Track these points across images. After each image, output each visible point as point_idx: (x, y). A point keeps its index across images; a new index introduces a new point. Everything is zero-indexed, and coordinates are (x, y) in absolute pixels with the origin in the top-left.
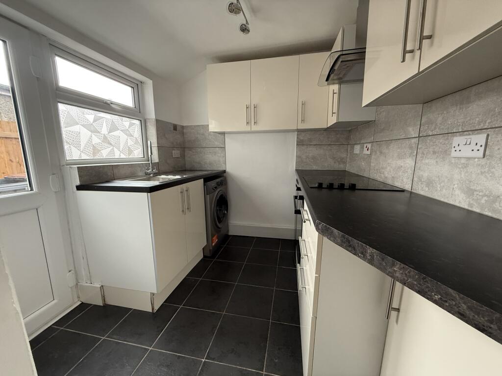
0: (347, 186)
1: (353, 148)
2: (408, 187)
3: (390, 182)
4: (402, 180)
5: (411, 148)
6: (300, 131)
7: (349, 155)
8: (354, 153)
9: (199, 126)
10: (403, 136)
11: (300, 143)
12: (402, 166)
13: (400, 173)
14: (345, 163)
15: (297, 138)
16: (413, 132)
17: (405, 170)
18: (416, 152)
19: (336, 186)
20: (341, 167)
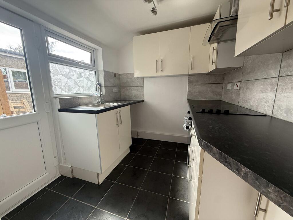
0: (222, 112)
1: (226, 86)
2: (269, 113)
3: (254, 109)
4: (265, 108)
5: (272, 85)
6: (190, 75)
7: (224, 90)
8: (228, 88)
9: (129, 74)
10: (265, 76)
11: (190, 83)
12: (264, 98)
13: (263, 103)
14: (221, 95)
15: (189, 79)
16: (274, 73)
17: (266, 101)
18: (276, 88)
19: (214, 111)
20: (218, 98)
